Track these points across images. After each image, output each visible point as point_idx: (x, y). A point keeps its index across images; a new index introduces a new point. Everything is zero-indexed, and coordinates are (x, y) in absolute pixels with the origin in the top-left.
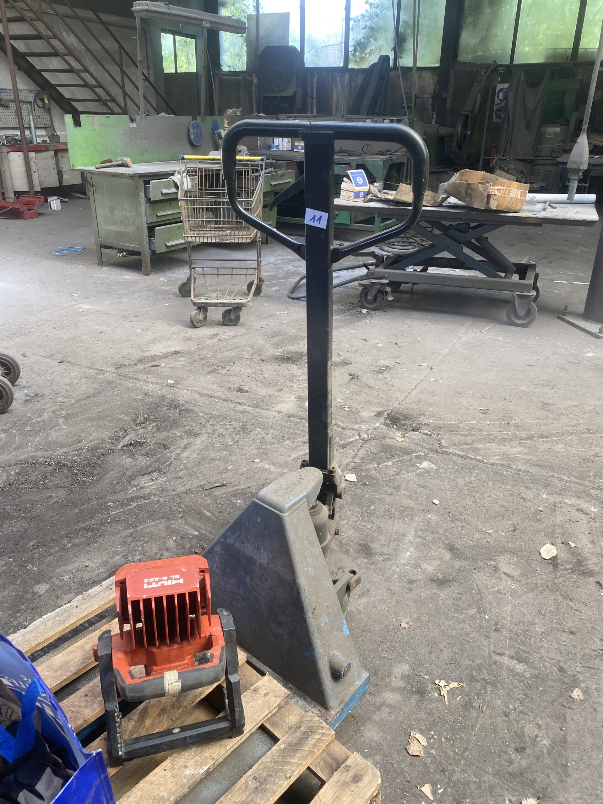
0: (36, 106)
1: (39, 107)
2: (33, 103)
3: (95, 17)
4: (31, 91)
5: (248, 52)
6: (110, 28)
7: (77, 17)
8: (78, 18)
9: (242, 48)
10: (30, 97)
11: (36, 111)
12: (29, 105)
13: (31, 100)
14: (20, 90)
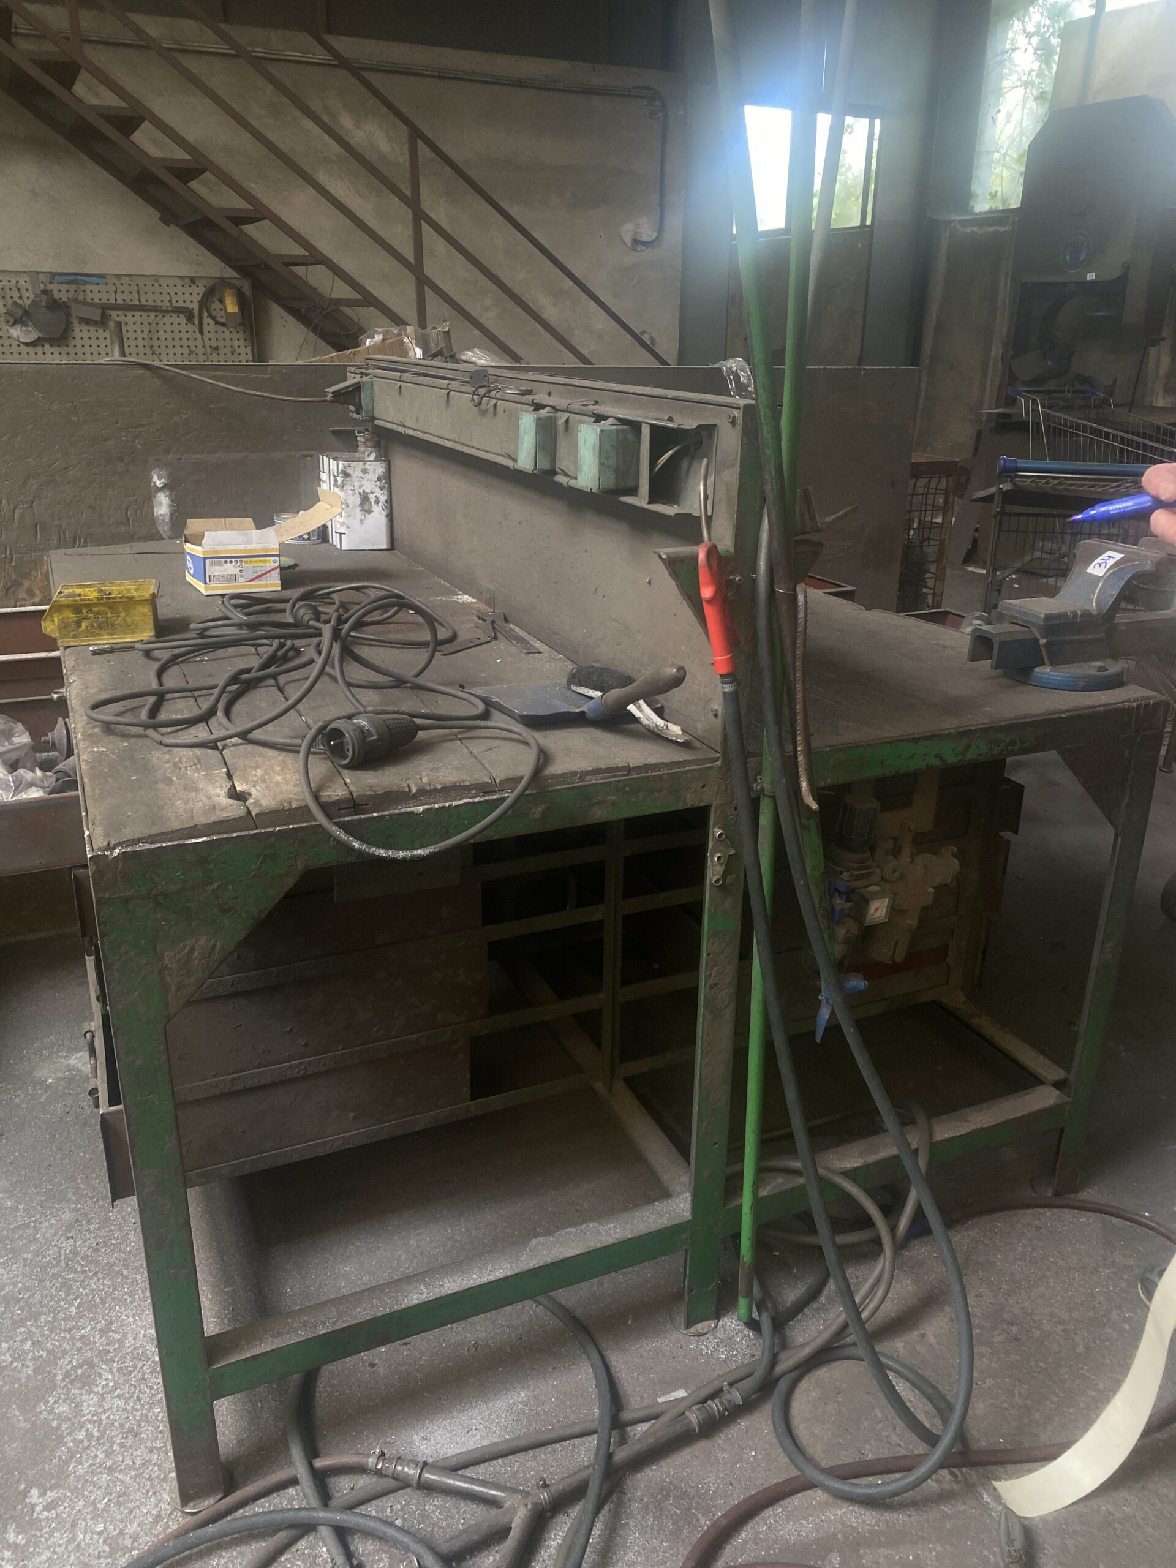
0: (207, 320)
1: (217, 323)
2: (196, 312)
10: (187, 297)
11: (207, 336)
12: (183, 319)
13: (190, 306)
14: (156, 278)
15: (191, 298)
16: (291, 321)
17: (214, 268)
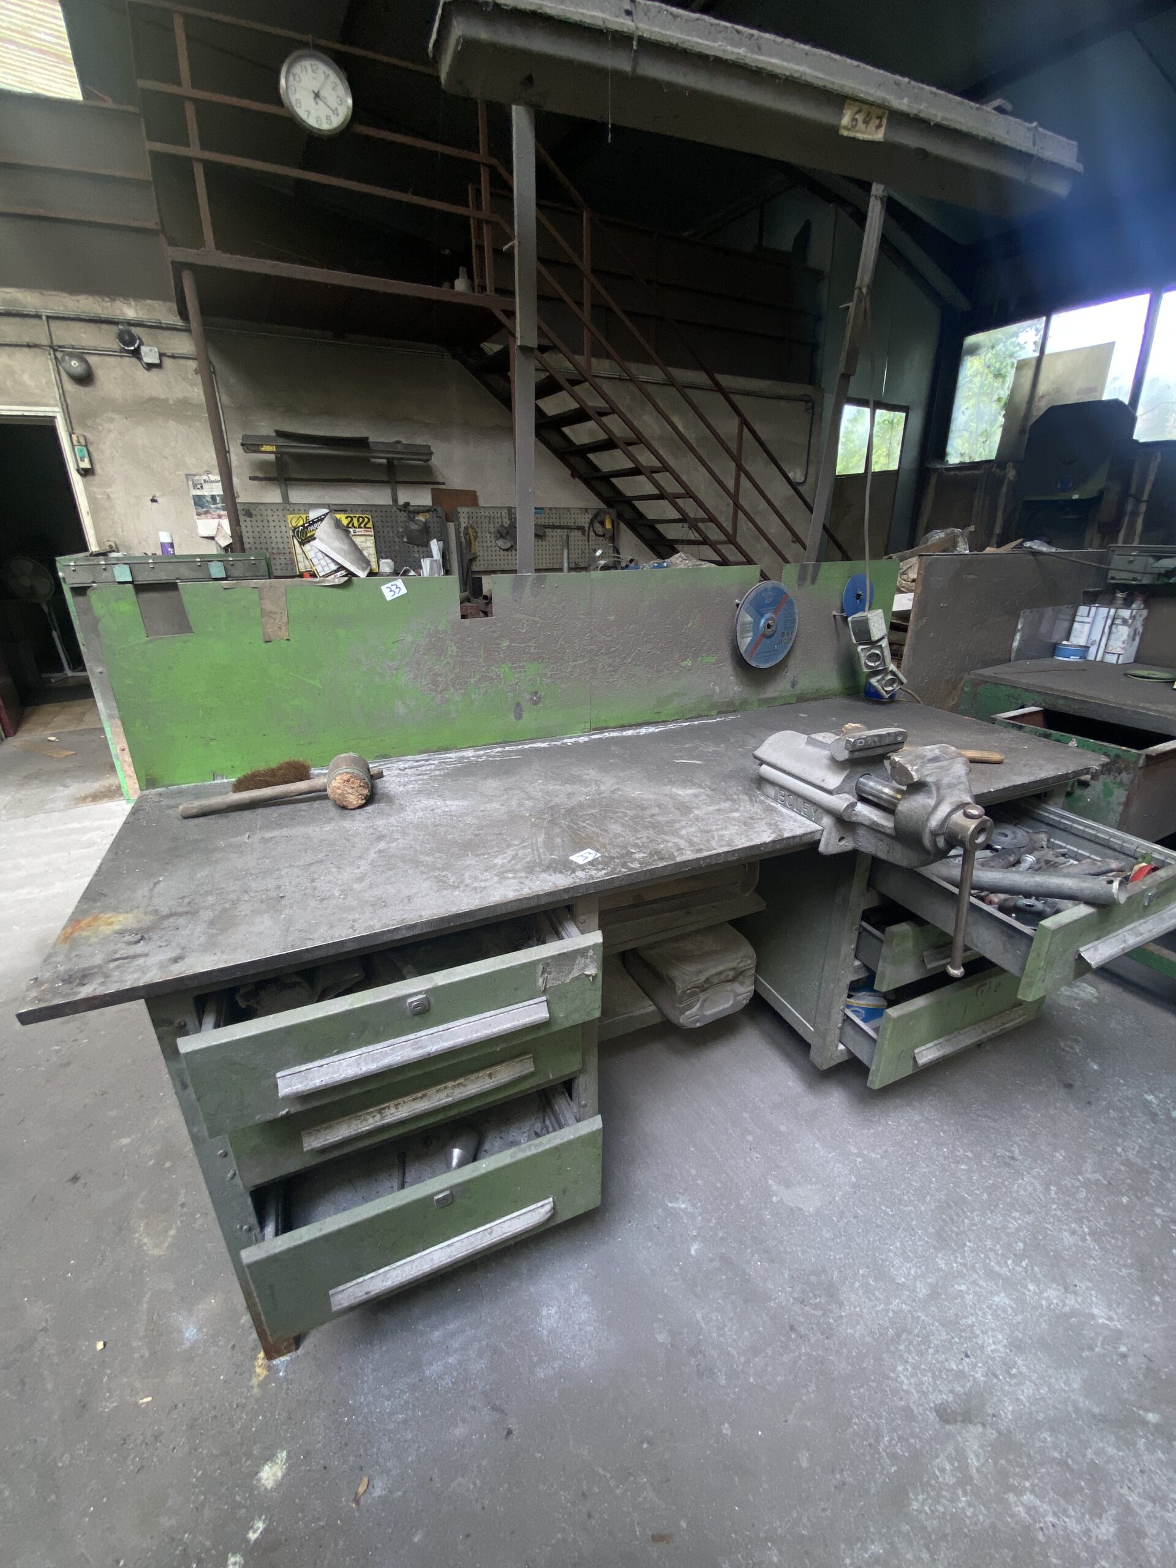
0: (592, 534)
1: (597, 535)
2: (587, 529)
3: (709, 382)
4: (586, 510)
5: (1006, 429)
6: (735, 398)
7: (671, 382)
8: (673, 385)
9: (996, 420)
10: (583, 520)
11: (591, 542)
12: (580, 533)
13: (583, 525)
14: (569, 509)
15: (584, 520)
16: (630, 533)
17: (596, 503)
